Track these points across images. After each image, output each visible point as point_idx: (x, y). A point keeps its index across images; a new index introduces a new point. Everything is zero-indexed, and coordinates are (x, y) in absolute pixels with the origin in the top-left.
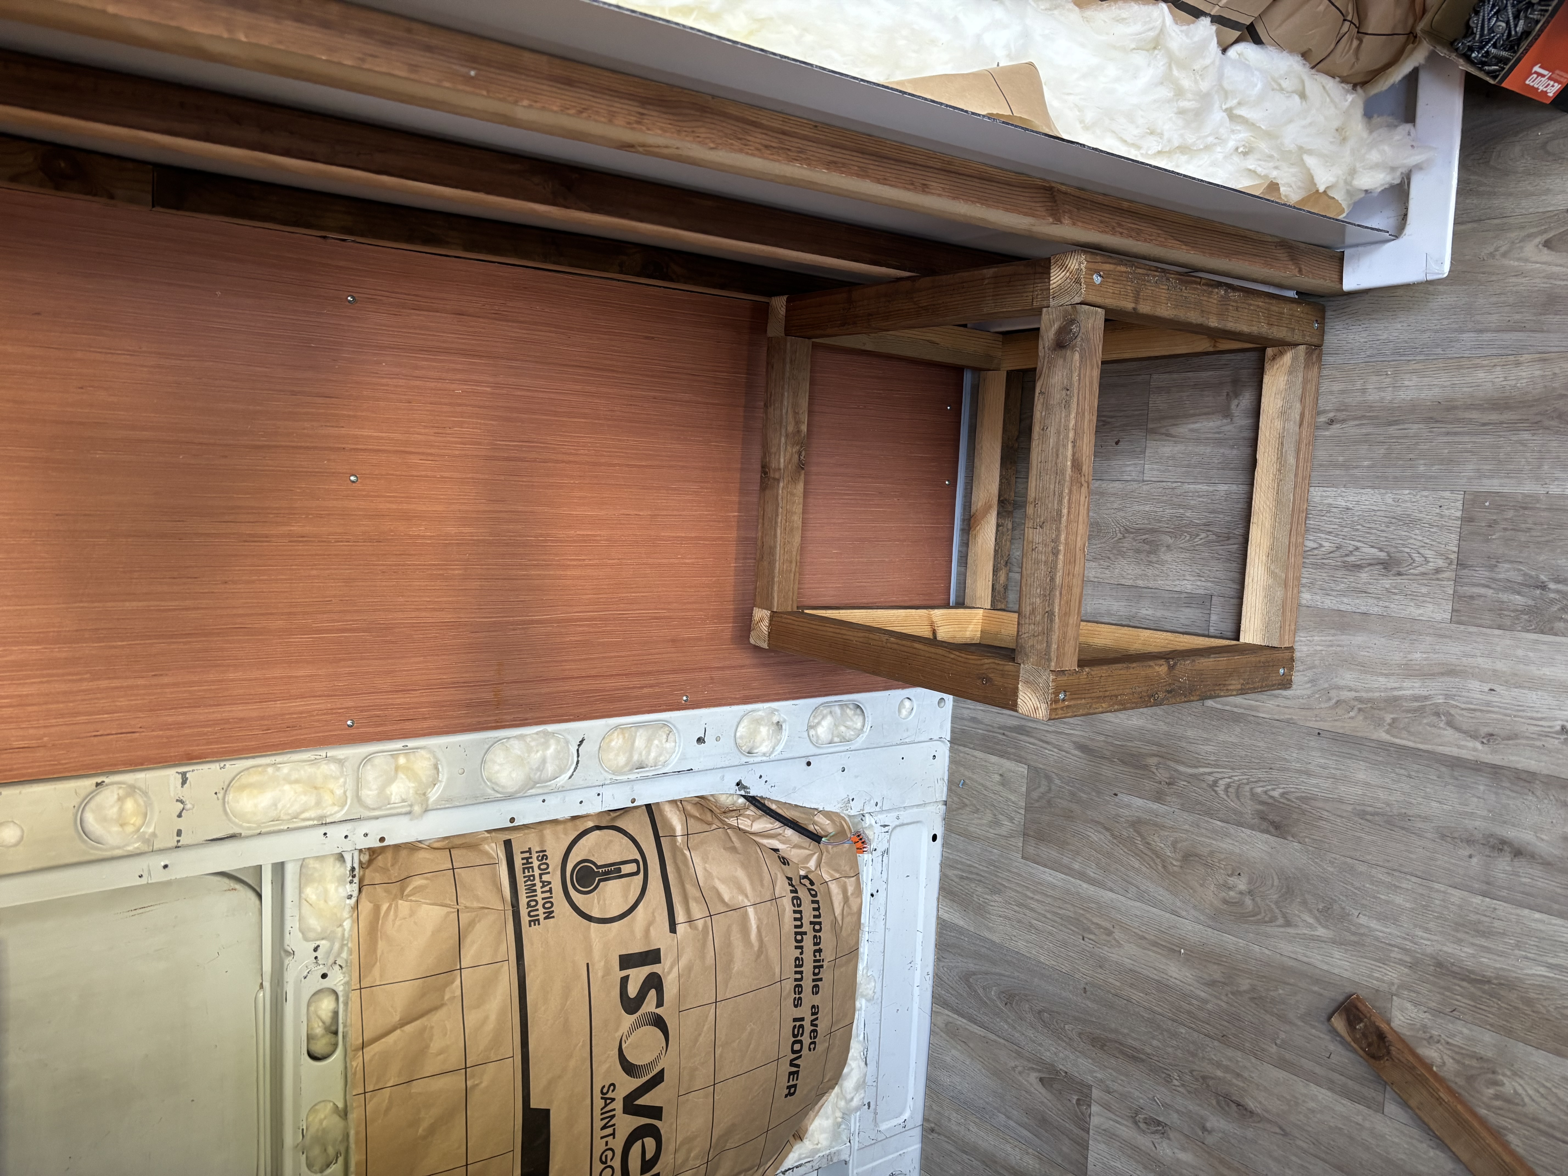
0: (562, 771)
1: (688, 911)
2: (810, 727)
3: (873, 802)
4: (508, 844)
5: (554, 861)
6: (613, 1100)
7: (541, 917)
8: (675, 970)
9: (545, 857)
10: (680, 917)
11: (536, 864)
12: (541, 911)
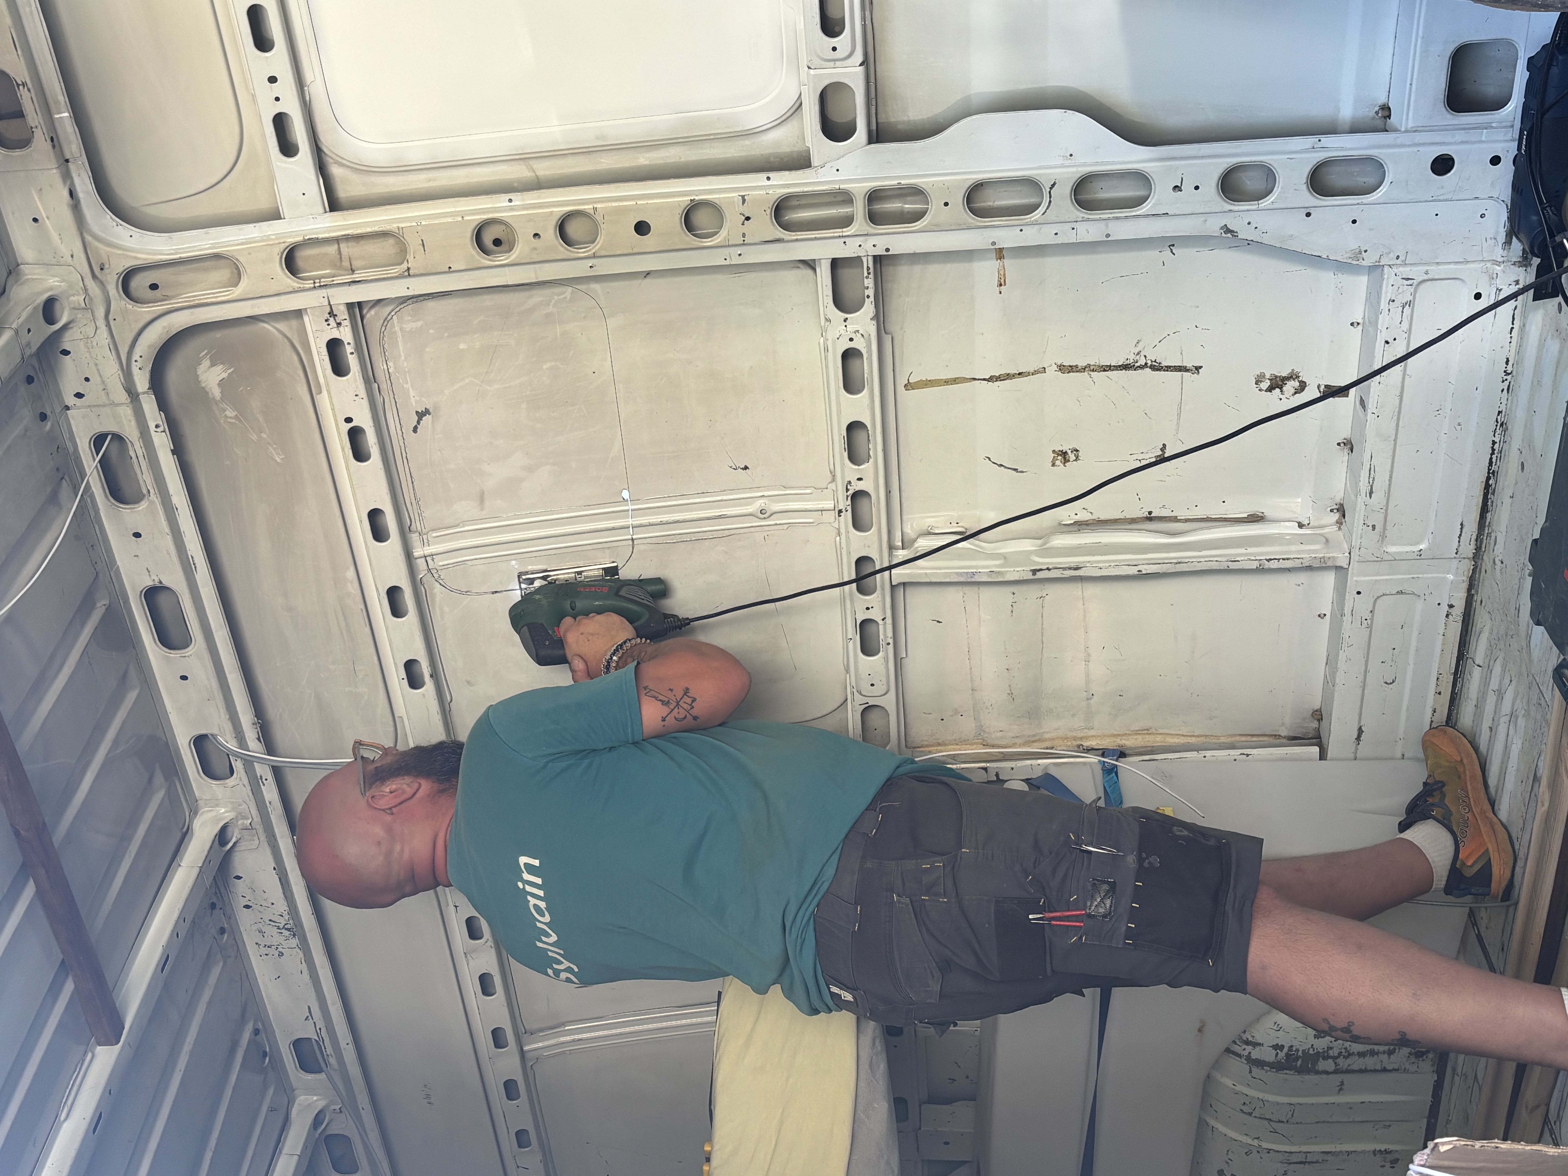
3: (1393, 255)
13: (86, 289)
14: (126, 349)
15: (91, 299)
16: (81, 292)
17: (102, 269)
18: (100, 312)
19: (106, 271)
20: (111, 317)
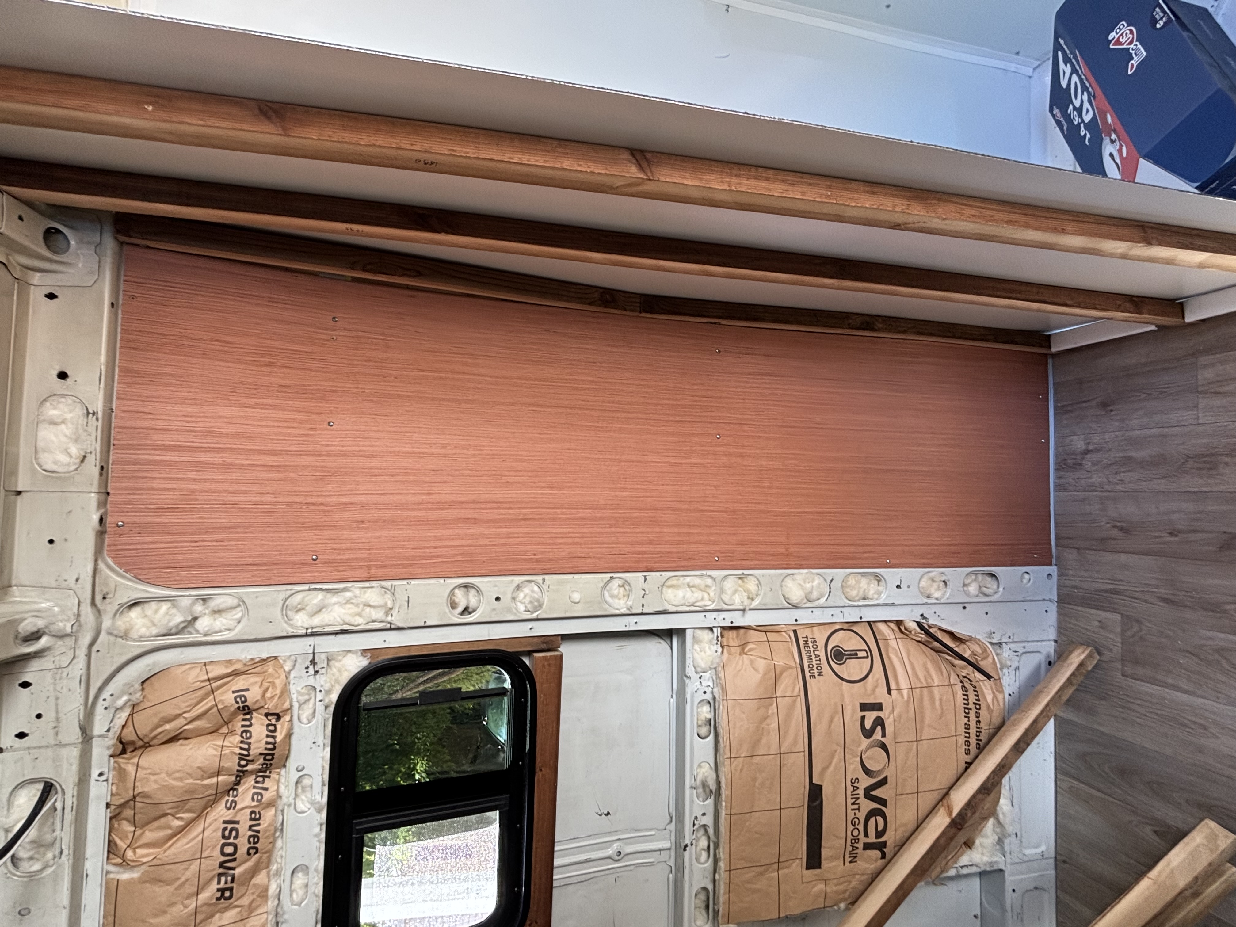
0: (822, 596)
1: (897, 683)
2: (965, 585)
3: (1007, 636)
4: (795, 632)
5: (821, 644)
6: (858, 788)
7: (816, 674)
8: (892, 716)
9: (815, 641)
10: (893, 686)
11: (811, 645)
12: (816, 671)
13: (79, 615)
14: (99, 684)
15: (80, 626)
16: (72, 617)
17: (104, 598)
18: (86, 640)
19: (108, 601)
20: (95, 649)
